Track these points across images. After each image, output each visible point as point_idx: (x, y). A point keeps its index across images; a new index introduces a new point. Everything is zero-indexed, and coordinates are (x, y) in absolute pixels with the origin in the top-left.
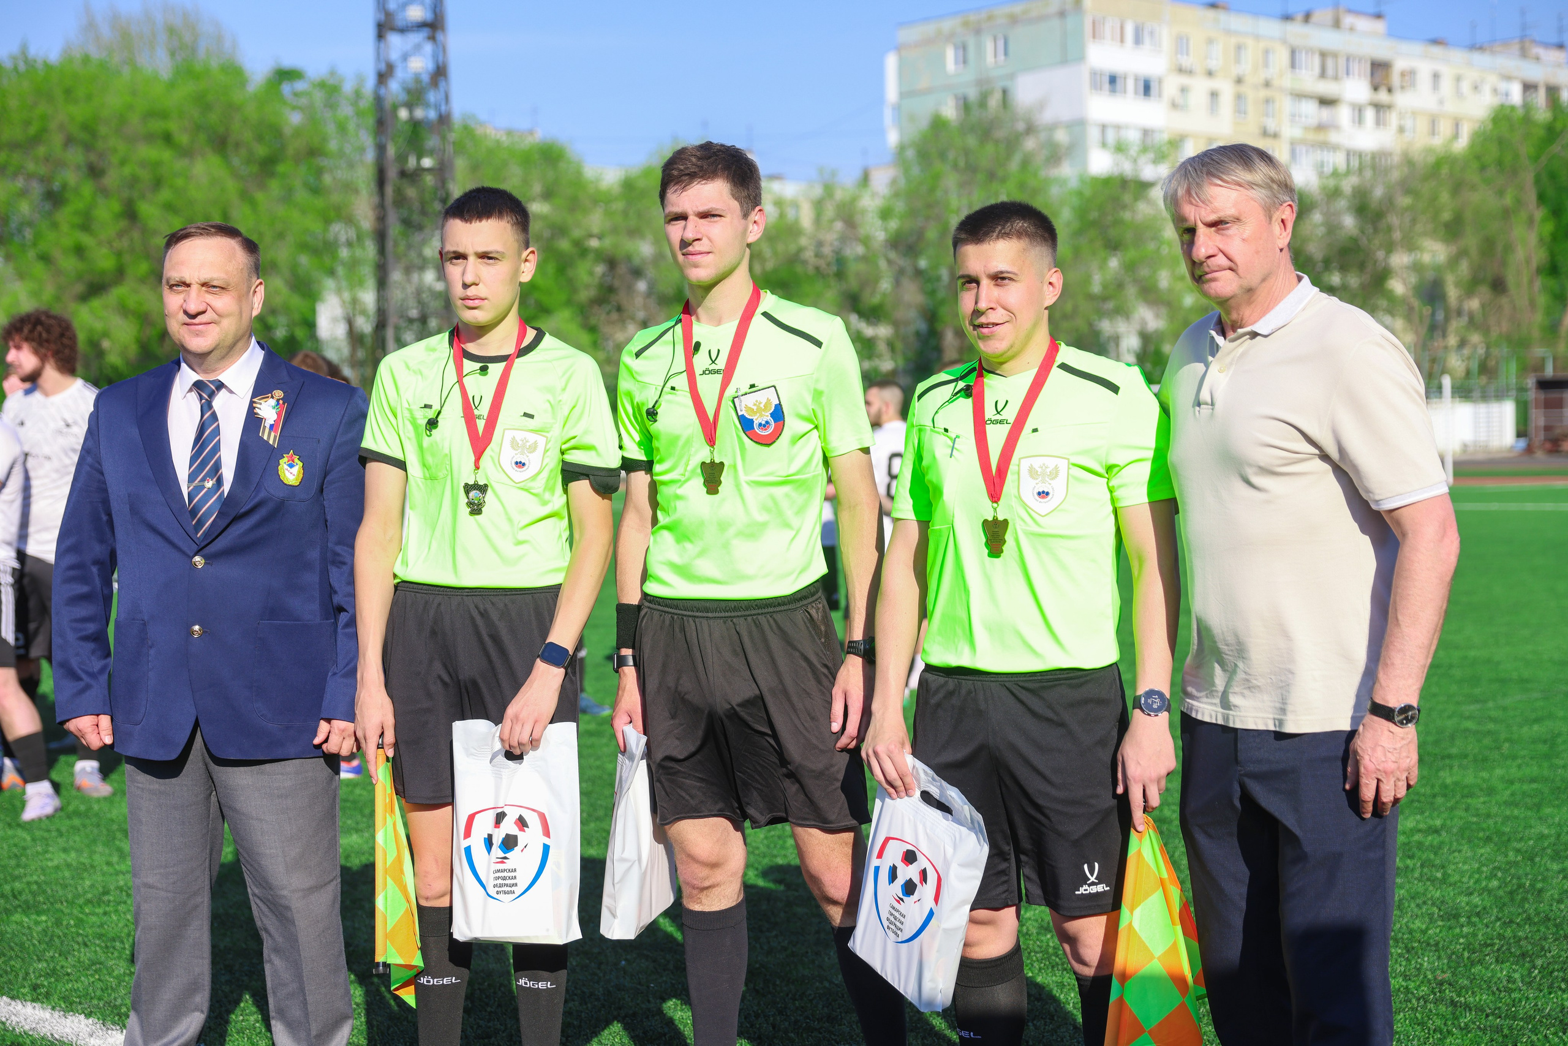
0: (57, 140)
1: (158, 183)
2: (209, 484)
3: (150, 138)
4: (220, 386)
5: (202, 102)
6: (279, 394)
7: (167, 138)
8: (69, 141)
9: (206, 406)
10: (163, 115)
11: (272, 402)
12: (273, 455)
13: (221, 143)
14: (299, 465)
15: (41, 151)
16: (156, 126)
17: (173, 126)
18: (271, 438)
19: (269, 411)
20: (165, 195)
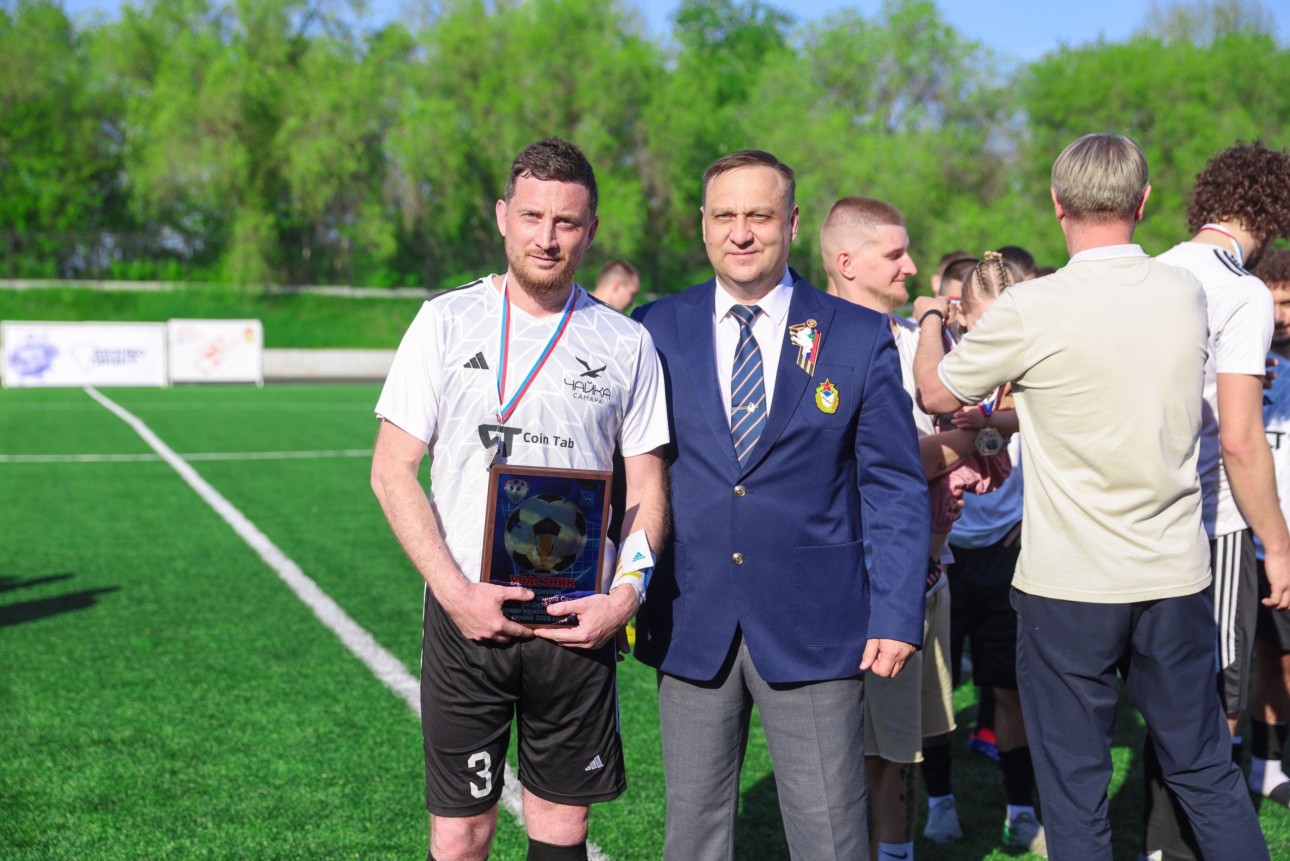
0: (1115, 105)
1: (1191, 133)
2: (752, 408)
3: (1188, 98)
4: (758, 311)
5: (1235, 68)
6: (812, 322)
7: (1202, 97)
8: (1125, 105)
9: (746, 332)
10: (1201, 79)
11: (807, 331)
12: (810, 384)
13: (1247, 99)
14: (835, 392)
15: (1103, 114)
16: (1195, 88)
17: (1208, 87)
18: (808, 367)
19: (805, 339)
20: (1196, 142)
